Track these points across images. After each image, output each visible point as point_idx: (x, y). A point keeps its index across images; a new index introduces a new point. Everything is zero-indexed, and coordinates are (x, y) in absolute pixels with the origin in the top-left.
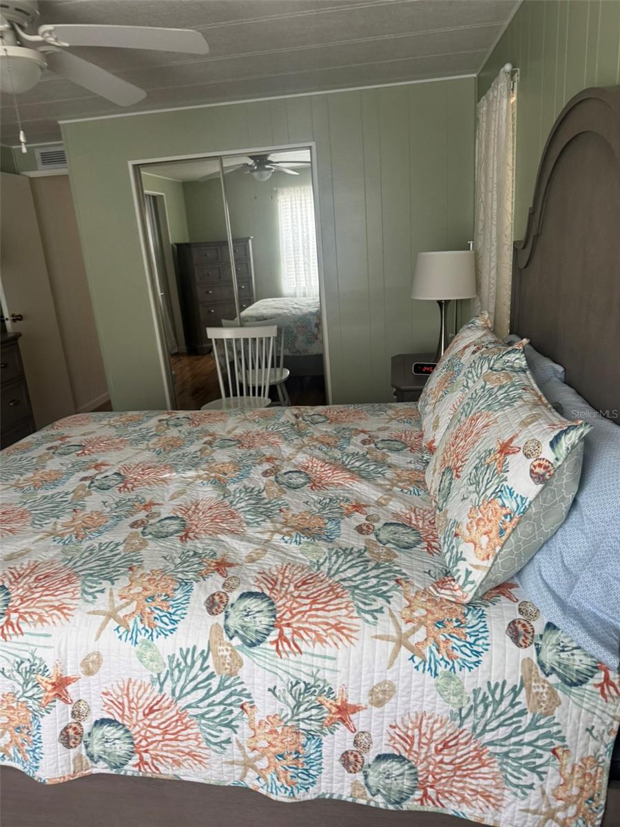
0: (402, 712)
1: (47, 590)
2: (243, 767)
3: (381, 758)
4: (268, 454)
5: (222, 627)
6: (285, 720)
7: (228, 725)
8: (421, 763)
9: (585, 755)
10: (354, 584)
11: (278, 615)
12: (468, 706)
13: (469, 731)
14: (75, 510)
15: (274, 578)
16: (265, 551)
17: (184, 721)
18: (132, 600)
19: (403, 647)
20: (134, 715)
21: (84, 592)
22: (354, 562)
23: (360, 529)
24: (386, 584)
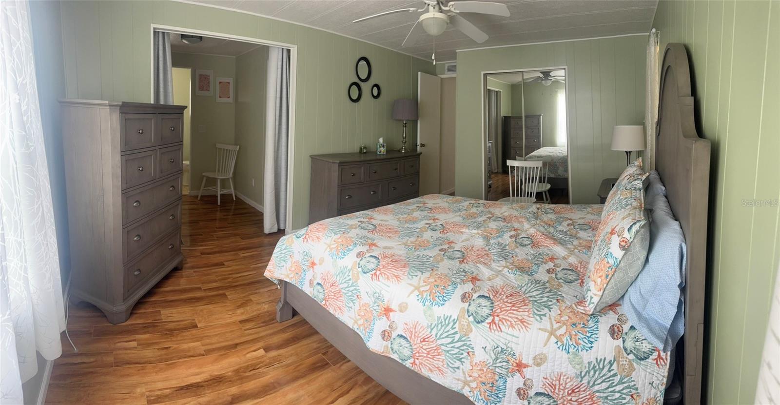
0: (550, 371)
1: (394, 267)
2: (463, 384)
3: (538, 394)
4: (516, 227)
5: (466, 310)
6: (489, 365)
7: (460, 360)
8: (560, 399)
9: (649, 397)
10: (535, 299)
11: (494, 310)
12: (585, 371)
13: (586, 384)
14: (418, 237)
15: (497, 290)
16: (497, 276)
17: (439, 351)
18: (428, 284)
19: (552, 336)
20: (416, 339)
21: (409, 273)
22: (539, 288)
23: (548, 271)
24: (551, 301)
